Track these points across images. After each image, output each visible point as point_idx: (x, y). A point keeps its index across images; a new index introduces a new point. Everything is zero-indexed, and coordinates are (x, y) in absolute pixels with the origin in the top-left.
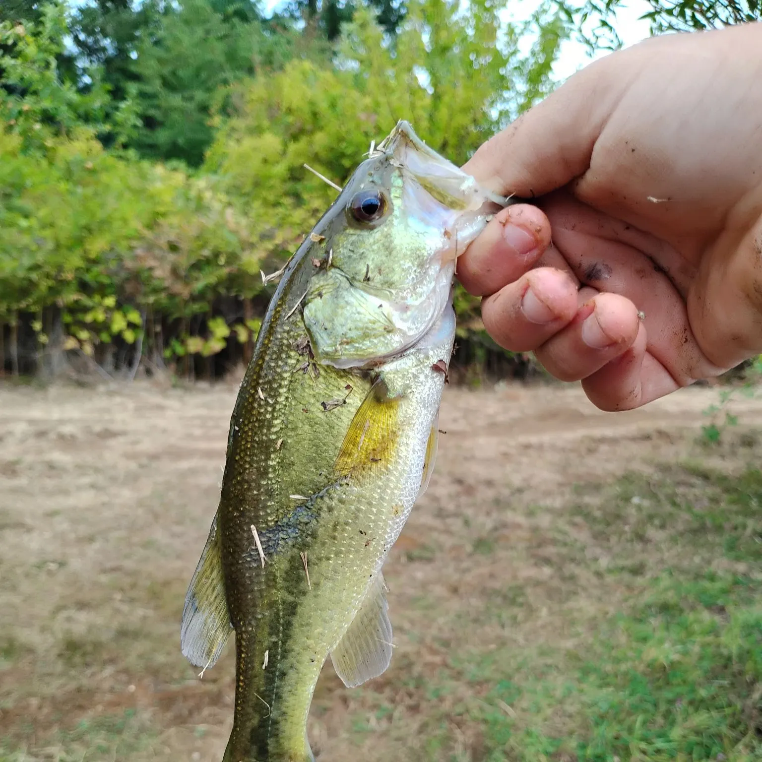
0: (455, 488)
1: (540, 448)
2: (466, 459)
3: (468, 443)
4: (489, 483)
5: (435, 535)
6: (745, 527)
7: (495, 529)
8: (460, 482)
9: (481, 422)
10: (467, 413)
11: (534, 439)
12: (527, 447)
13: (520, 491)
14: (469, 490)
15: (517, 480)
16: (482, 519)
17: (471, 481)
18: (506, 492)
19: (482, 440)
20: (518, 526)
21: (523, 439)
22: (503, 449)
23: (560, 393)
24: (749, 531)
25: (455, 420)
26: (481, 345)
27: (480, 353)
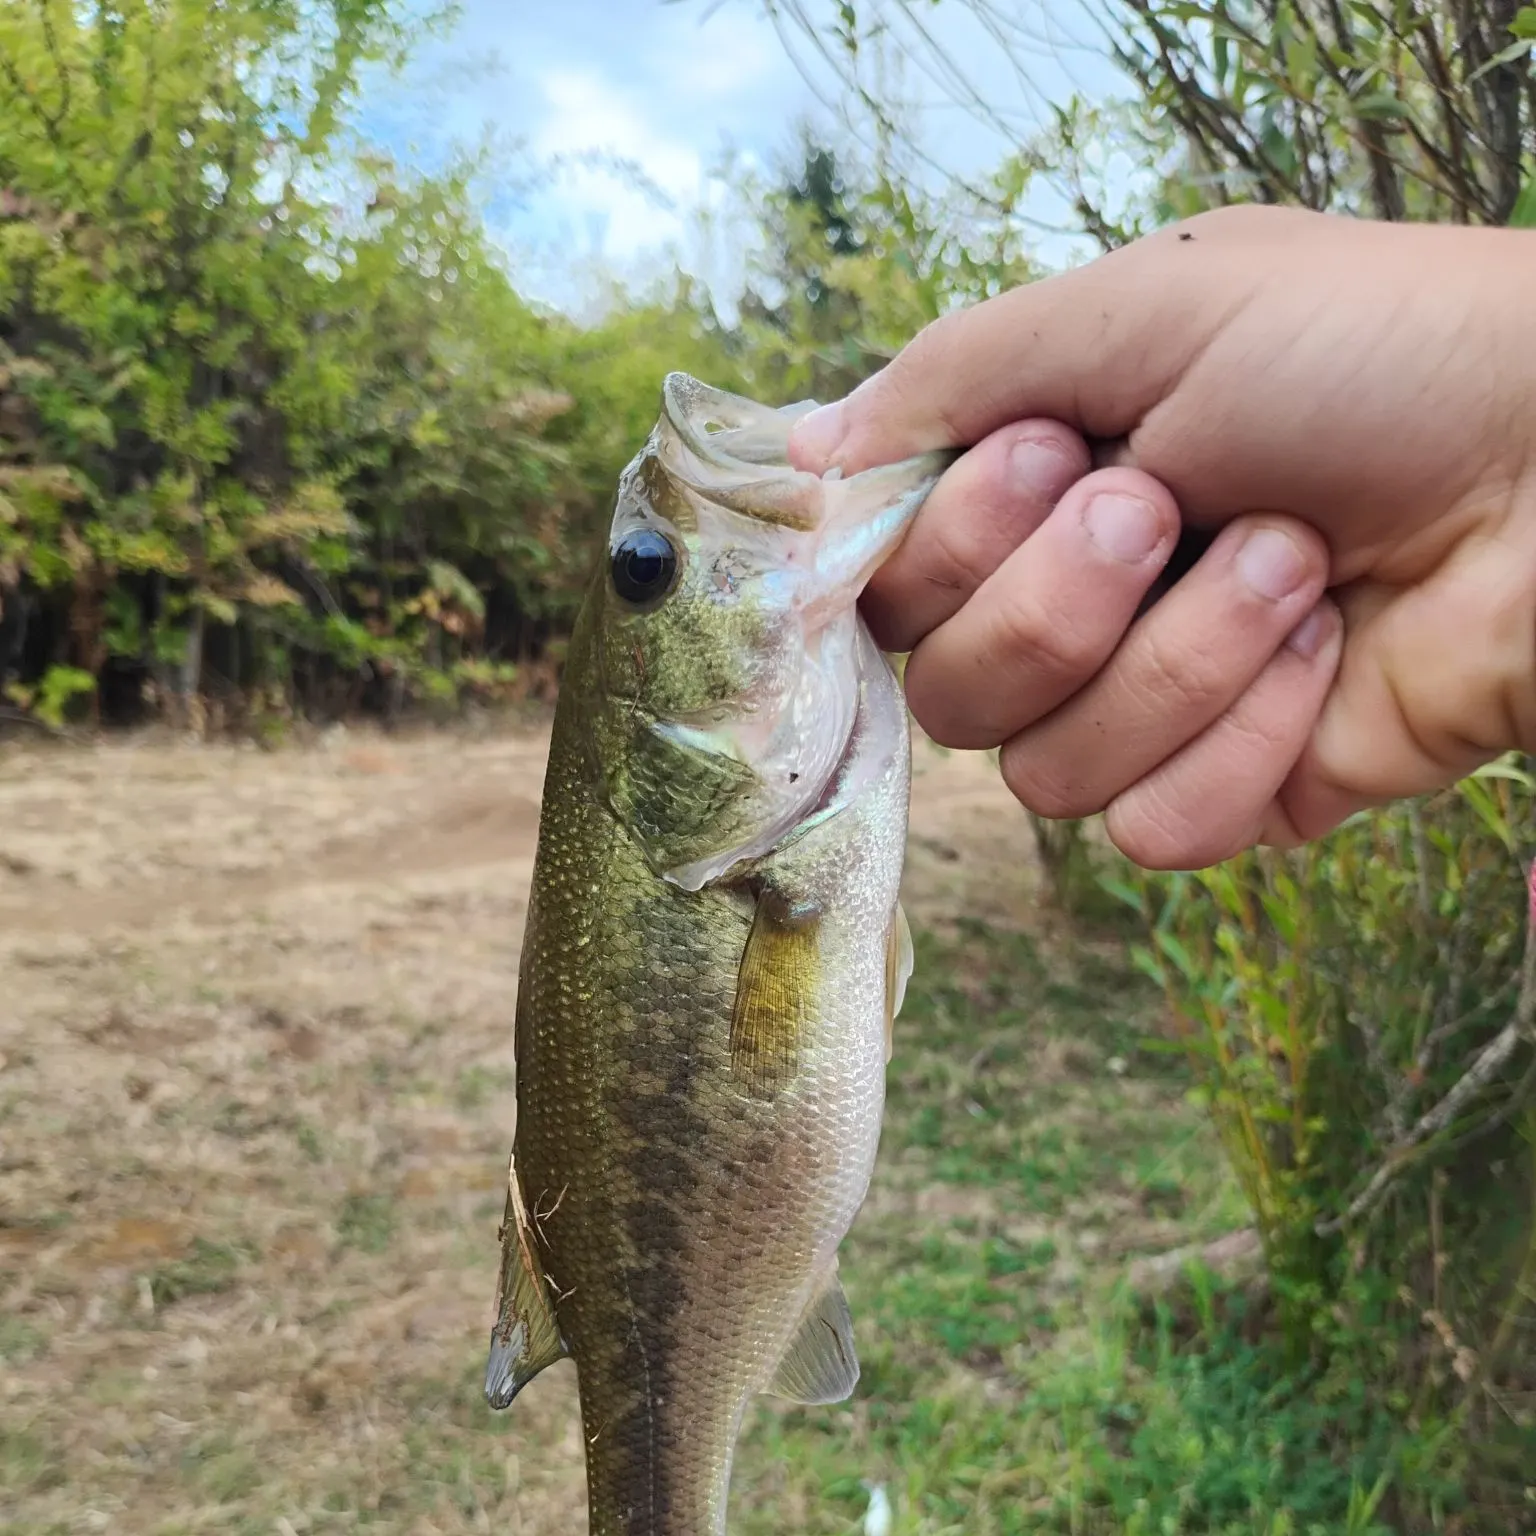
0: (263, 1040)
1: (459, 905)
2: (283, 947)
3: (280, 903)
4: (351, 1017)
5: (227, 1201)
6: (944, 1080)
7: (390, 1157)
8: (273, 1019)
9: (305, 842)
10: (269, 815)
11: (439, 883)
12: (428, 904)
13: (431, 1030)
14: (303, 1043)
15: (418, 1004)
16: (346, 1129)
17: (303, 1015)
18: (398, 1036)
19: (315, 893)
20: (445, 1141)
21: (420, 884)
22: (372, 913)
23: (474, 752)
24: (953, 1091)
25: (238, 839)
26: (278, 639)
27: (276, 657)
